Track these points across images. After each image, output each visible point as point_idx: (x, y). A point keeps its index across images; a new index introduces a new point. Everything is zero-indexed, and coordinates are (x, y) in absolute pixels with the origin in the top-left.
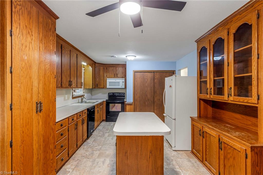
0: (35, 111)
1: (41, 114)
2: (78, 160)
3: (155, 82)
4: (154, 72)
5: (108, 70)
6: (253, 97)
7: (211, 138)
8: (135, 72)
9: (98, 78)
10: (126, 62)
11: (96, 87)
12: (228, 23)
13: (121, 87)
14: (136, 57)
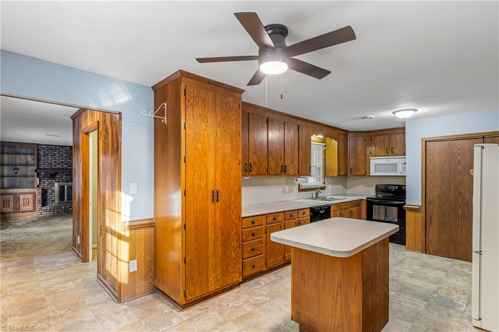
0: (210, 199)
1: (218, 204)
2: (280, 276)
4: (483, 137)
5: (372, 142)
8: (427, 141)
9: (352, 157)
10: (405, 122)
11: (349, 174)
13: (401, 173)
14: (417, 110)
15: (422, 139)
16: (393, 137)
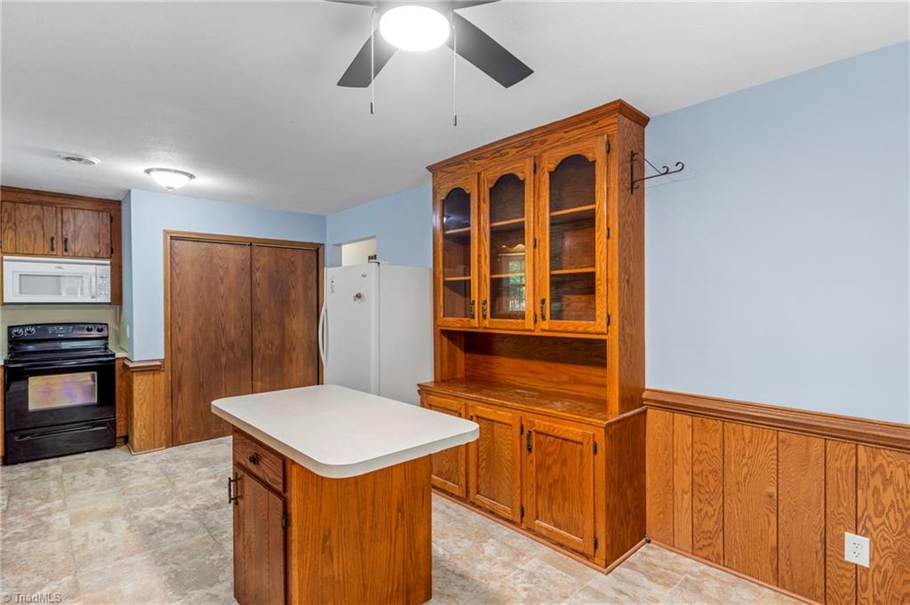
3: (254, 279)
4: (251, 245)
6: (598, 320)
7: (495, 429)
8: (172, 238)
10: (130, 192)
12: (533, 144)
13: (93, 297)
14: (194, 177)
15: (166, 232)
16: (68, 215)
